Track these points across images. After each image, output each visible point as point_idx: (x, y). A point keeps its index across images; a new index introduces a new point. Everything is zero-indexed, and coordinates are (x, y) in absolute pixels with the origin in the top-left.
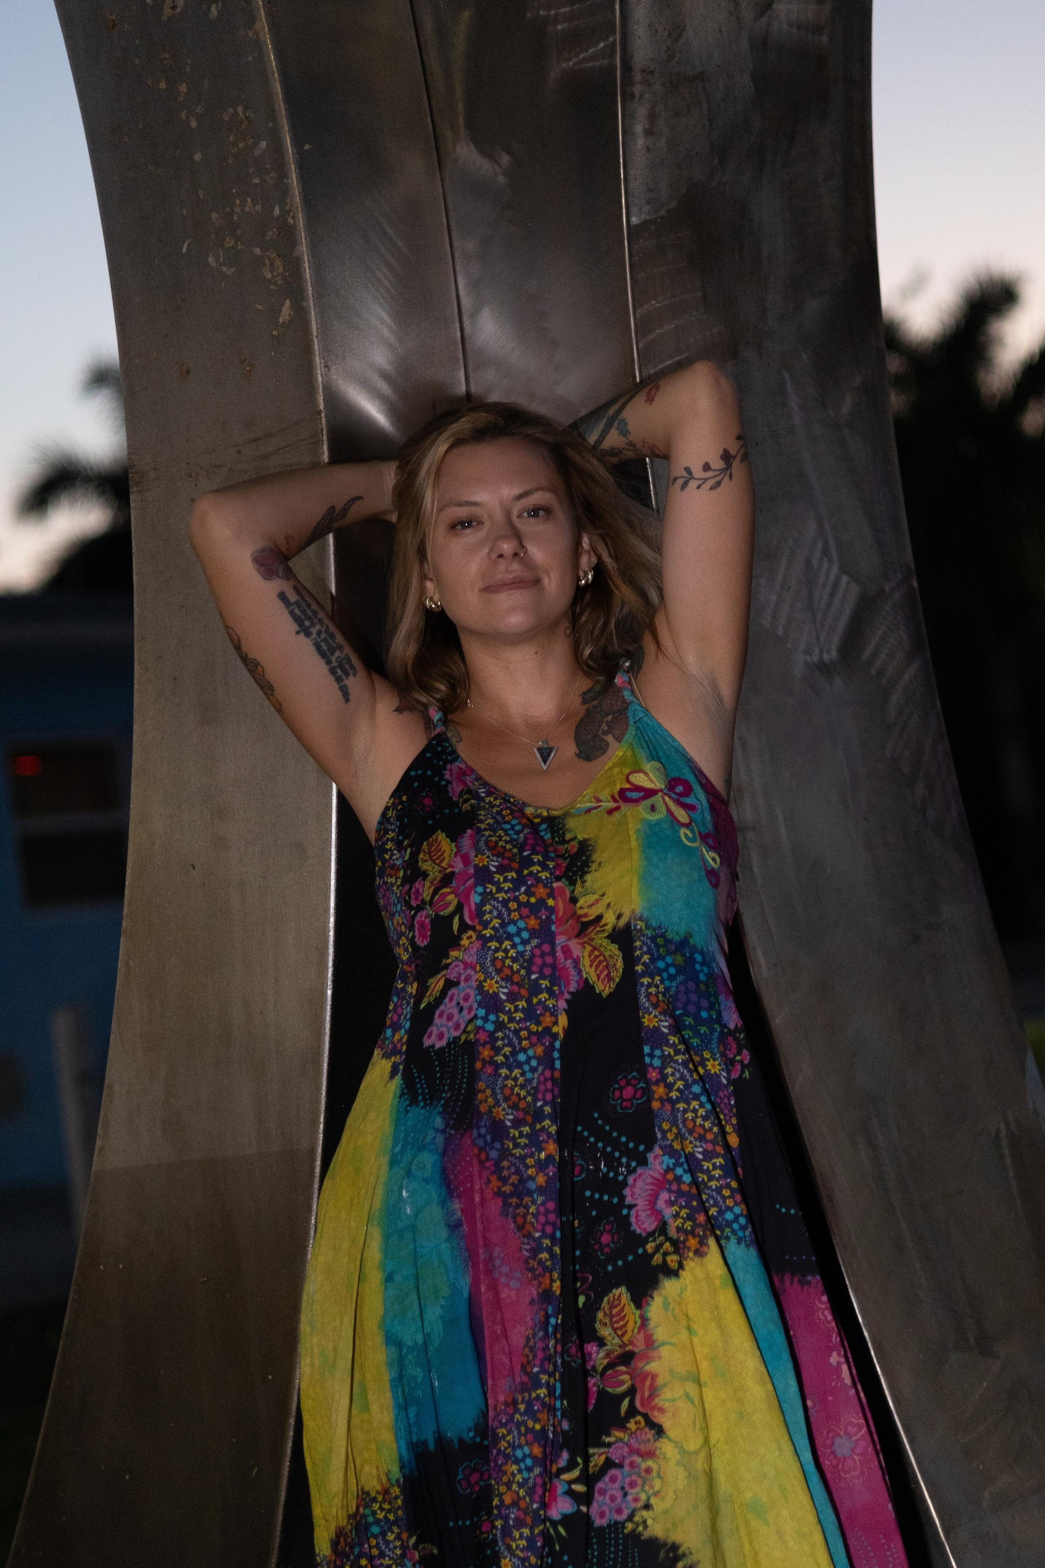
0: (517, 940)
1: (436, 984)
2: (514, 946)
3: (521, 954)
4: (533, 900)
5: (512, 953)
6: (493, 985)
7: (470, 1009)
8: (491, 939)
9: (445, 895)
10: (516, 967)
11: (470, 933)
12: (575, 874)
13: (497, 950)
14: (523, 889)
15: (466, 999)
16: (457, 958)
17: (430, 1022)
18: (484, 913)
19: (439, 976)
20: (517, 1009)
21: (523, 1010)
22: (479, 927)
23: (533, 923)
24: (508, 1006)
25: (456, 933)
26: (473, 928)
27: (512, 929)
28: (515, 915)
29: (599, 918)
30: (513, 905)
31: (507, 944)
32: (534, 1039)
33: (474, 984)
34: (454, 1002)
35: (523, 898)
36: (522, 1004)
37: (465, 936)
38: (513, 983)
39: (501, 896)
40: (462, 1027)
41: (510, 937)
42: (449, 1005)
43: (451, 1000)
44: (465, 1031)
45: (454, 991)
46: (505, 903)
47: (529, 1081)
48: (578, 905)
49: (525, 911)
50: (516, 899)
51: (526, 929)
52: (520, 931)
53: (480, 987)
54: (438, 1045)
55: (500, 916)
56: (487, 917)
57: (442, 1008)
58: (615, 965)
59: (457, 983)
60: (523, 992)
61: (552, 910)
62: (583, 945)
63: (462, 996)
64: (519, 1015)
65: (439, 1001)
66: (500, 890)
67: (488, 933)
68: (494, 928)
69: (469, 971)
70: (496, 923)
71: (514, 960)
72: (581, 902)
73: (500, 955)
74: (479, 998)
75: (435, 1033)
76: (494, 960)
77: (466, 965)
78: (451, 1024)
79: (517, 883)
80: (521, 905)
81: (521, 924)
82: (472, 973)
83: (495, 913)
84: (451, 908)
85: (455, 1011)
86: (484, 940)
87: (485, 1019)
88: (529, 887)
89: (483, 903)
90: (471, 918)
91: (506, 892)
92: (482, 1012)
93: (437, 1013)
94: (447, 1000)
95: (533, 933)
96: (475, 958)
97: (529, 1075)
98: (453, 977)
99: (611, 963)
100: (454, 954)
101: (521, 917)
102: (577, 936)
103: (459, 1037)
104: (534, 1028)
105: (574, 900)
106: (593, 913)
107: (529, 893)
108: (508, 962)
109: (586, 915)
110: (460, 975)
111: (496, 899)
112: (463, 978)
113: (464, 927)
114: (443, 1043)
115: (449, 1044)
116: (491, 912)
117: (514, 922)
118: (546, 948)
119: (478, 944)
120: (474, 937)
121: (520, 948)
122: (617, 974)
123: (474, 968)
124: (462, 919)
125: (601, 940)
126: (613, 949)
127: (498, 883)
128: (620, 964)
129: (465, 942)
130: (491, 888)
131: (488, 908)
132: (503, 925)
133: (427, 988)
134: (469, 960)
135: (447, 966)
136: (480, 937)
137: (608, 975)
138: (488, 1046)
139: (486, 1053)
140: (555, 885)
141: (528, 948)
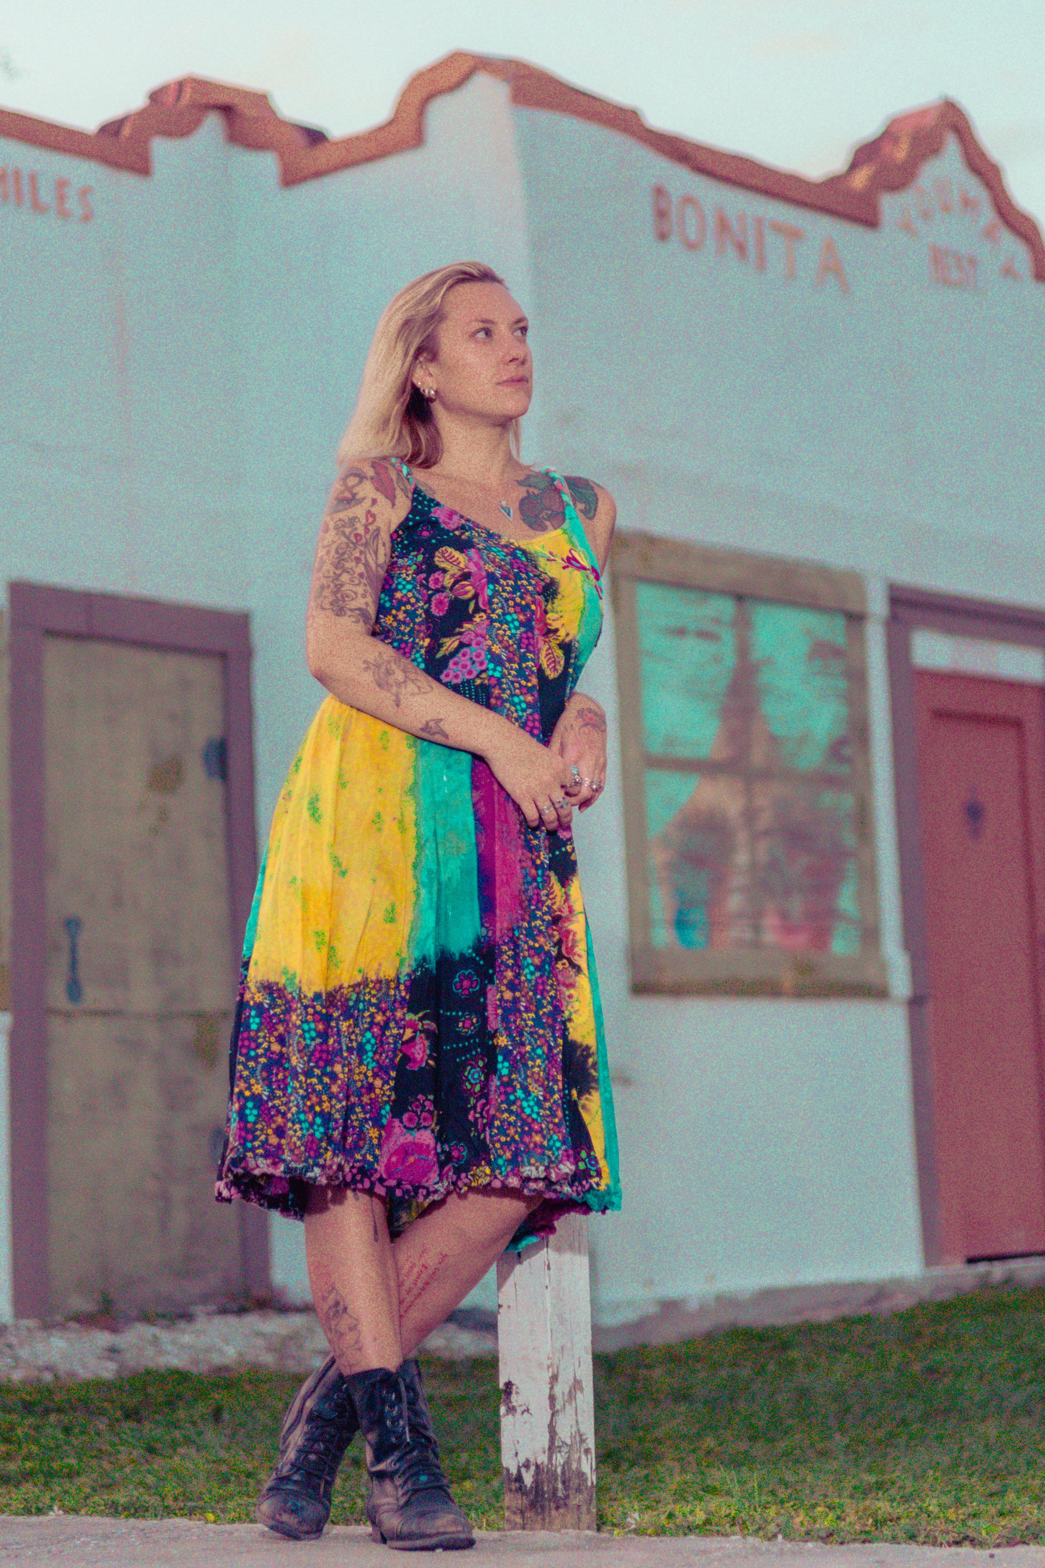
0: (511, 625)
1: (450, 644)
2: (510, 629)
3: (514, 635)
4: (523, 603)
5: (508, 633)
6: (496, 649)
7: (481, 664)
8: (495, 621)
9: (464, 586)
10: (511, 642)
11: (482, 614)
12: (549, 595)
13: (499, 629)
14: (518, 594)
15: (478, 656)
16: (470, 629)
17: (446, 667)
18: (493, 603)
19: (454, 639)
20: (512, 669)
21: (516, 670)
22: (489, 611)
23: (522, 617)
24: (507, 665)
25: (471, 612)
26: (485, 611)
27: (509, 618)
28: (512, 610)
29: (556, 630)
30: (511, 603)
31: (505, 626)
32: (525, 691)
33: (485, 648)
34: (467, 657)
35: (518, 600)
36: (515, 666)
37: (477, 616)
38: (509, 652)
39: (505, 594)
40: (475, 674)
41: (507, 623)
42: (463, 658)
43: (464, 655)
44: (478, 676)
45: (465, 649)
46: (507, 600)
47: (520, 717)
48: (548, 616)
49: (518, 609)
50: (513, 599)
51: (517, 620)
52: (513, 620)
53: (489, 650)
54: (455, 681)
55: (502, 608)
56: (495, 606)
57: (455, 659)
58: (559, 662)
59: (469, 645)
60: (516, 659)
61: (533, 613)
62: (545, 642)
63: (475, 654)
64: (513, 673)
65: (453, 654)
66: (504, 591)
67: (494, 616)
68: (498, 615)
69: (479, 638)
70: (499, 611)
71: (510, 638)
72: (549, 615)
73: (501, 632)
74: (489, 656)
75: (452, 674)
76: (497, 635)
77: (477, 635)
78: (465, 671)
79: (516, 588)
80: (516, 605)
81: (515, 616)
82: (482, 640)
83: (500, 605)
84: (469, 595)
85: (469, 663)
86: (492, 621)
87: (494, 670)
88: (523, 593)
89: (493, 597)
90: (484, 606)
91: (508, 593)
92: (491, 666)
93: (451, 662)
94: (460, 655)
95: (522, 624)
96: (484, 632)
97: (520, 713)
98: (465, 640)
99: (557, 660)
100: (467, 626)
101: (515, 612)
102: (543, 635)
103: (474, 680)
104: (524, 683)
105: (546, 612)
106: (554, 625)
107: (522, 598)
108: (506, 638)
109: (550, 625)
110: (471, 640)
111: (501, 596)
112: (473, 643)
113: (477, 610)
114: (459, 681)
115: (463, 683)
116: (497, 604)
117: (509, 613)
118: (530, 635)
119: (487, 622)
120: (485, 617)
121: (514, 631)
122: (560, 669)
123: (484, 637)
124: (477, 604)
125: (554, 644)
126: (559, 653)
127: (502, 586)
128: (562, 662)
129: (477, 619)
130: (498, 587)
131: (496, 600)
132: (504, 614)
133: (441, 645)
134: (479, 632)
135: (461, 633)
136: (489, 618)
137: (554, 667)
138: (497, 687)
139: (496, 691)
140: (537, 597)
141: (518, 632)
